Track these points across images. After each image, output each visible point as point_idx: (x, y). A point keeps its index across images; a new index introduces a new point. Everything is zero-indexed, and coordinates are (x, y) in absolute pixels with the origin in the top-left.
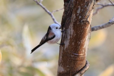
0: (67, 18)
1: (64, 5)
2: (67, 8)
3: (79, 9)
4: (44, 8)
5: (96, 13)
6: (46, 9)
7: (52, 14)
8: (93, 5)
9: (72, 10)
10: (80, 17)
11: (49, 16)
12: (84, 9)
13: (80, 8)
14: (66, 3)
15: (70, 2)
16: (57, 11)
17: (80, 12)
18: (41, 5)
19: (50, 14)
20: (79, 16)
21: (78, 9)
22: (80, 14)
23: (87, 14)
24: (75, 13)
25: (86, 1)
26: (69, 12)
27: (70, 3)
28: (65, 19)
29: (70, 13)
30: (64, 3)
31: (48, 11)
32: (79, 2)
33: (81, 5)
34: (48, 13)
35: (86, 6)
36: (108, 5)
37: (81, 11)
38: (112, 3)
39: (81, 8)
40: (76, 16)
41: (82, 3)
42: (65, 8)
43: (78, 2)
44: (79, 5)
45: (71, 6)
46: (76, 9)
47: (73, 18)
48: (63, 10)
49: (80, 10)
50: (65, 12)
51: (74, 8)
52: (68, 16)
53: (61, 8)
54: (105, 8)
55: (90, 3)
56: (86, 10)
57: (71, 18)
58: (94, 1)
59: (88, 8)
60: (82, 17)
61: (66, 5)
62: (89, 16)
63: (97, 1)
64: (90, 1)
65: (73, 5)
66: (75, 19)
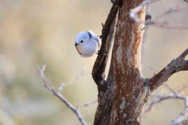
0: (104, 116)
2: (104, 101)
3: (124, 103)
4: (64, 102)
5: (150, 109)
6: (67, 102)
7: (78, 111)
8: (146, 97)
9: (112, 103)
10: (125, 115)
11: (74, 114)
12: (130, 102)
13: (124, 100)
14: (101, 92)
15: (108, 90)
16: (86, 105)
18: (60, 95)
19: (75, 111)
20: (122, 114)
21: (120, 102)
22: (124, 110)
23: (137, 110)
24: (116, 109)
25: (134, 90)
26: (106, 107)
27: (107, 93)
28: (100, 118)
30: (98, 93)
31: (72, 106)
32: (123, 90)
33: (126, 96)
34: (72, 109)
35: (134, 97)
36: (169, 97)
37: (126, 105)
38: (174, 93)
39: (127, 101)
40: (118, 113)
41: (128, 93)
42: (99, 101)
43: (121, 91)
44: (123, 95)
45: (109, 97)
46: (118, 103)
47: (113, 117)
48: (97, 104)
50: (100, 107)
51: (114, 100)
52: (105, 113)
53: (93, 101)
54: (164, 102)
55: (141, 93)
56: (135, 104)
57: (110, 117)
58: (146, 89)
59: (137, 101)
60: (128, 115)
61: (101, 95)
62: (139, 114)
63: (152, 89)
64: (141, 89)
65: (113, 95)
66: (116, 119)
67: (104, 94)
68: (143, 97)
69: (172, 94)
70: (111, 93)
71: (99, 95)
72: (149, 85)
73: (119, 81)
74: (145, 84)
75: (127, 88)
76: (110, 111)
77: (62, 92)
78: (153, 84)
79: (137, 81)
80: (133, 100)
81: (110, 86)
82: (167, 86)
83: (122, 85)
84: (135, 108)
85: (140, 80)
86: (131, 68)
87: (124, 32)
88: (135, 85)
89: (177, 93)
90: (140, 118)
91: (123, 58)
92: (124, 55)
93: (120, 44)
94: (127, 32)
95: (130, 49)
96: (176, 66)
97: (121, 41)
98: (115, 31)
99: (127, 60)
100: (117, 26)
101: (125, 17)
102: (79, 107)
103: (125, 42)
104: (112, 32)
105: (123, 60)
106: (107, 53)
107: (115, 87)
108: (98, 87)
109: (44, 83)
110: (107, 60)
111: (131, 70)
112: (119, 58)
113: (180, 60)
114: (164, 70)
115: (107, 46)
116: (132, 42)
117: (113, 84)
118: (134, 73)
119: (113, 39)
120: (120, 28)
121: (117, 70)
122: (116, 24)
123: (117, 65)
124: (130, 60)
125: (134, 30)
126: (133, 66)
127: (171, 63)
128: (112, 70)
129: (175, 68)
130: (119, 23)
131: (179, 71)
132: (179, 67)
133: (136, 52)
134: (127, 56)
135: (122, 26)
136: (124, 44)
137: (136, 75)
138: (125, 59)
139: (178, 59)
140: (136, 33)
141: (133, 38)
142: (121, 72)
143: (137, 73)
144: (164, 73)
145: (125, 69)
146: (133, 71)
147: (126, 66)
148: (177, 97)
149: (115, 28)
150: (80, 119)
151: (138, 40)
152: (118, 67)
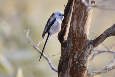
0: (64, 63)
1: (61, 50)
2: (64, 53)
3: (77, 54)
5: (92, 58)
7: (49, 59)
8: (91, 51)
9: (69, 55)
10: (77, 62)
11: (46, 61)
14: (63, 48)
15: (67, 47)
17: (77, 57)
18: (38, 49)
19: (47, 59)
20: (76, 61)
21: (75, 54)
22: (77, 59)
23: (84, 59)
24: (72, 58)
25: (83, 47)
26: (66, 57)
27: (67, 48)
28: (62, 64)
29: (67, 57)
30: (61, 48)
31: (45, 55)
33: (78, 50)
34: (45, 57)
35: (83, 51)
36: (104, 51)
37: (78, 56)
38: (108, 49)
39: (79, 54)
40: (73, 61)
42: (62, 53)
43: (75, 47)
44: (76, 50)
45: (68, 51)
46: (73, 54)
47: (70, 63)
48: (60, 55)
50: (62, 57)
51: (71, 53)
52: (65, 61)
53: (58, 53)
54: (101, 54)
55: (87, 49)
56: (83, 56)
57: (68, 63)
58: (91, 46)
59: (85, 54)
60: (79, 62)
61: (63, 49)
62: (86, 61)
63: (94, 46)
64: (87, 46)
65: (70, 50)
66: (72, 64)
67: (65, 49)
68: (89, 51)
69: (106, 50)
71: (62, 50)
72: (92, 44)
73: (74, 41)
74: (90, 43)
75: (79, 45)
76: (68, 59)
77: (39, 47)
78: (95, 44)
79: (85, 41)
80: (83, 53)
81: (68, 44)
83: (76, 43)
84: (84, 58)
85: (87, 41)
86: (82, 34)
87: (78, 11)
88: (83, 44)
89: (109, 49)
90: (87, 64)
91: (77, 27)
92: (78, 25)
93: (76, 19)
94: (80, 11)
95: (81, 22)
96: (109, 33)
97: (76, 16)
98: (72, 10)
99: (79, 28)
100: (74, 7)
101: (79, 2)
102: (49, 57)
103: (78, 17)
104: (71, 11)
105: (77, 28)
106: (67, 23)
107: (72, 45)
108: (61, 45)
109: (28, 41)
110: (67, 28)
111: (81, 35)
112: (74, 27)
113: (112, 29)
114: (102, 35)
115: (67, 19)
116: (83, 17)
117: (70, 43)
118: (83, 37)
119: (71, 15)
120: (75, 9)
121: (73, 35)
122: (73, 6)
123: (73, 31)
124: (81, 28)
125: (84, 10)
126: (83, 32)
127: (106, 31)
128: (70, 34)
129: (108, 34)
130: (75, 5)
131: (111, 36)
132: (111, 34)
133: (85, 24)
134: (80, 26)
135: (77, 7)
136: (78, 19)
137: (85, 37)
138: (78, 28)
139: (110, 29)
140: (85, 12)
141: (83, 15)
142: (76, 36)
143: (85, 36)
144: (102, 37)
145: (78, 34)
146: (83, 35)
147: (78, 32)
148: (109, 52)
149: (73, 8)
150: (50, 64)
151: (86, 16)
152: (74, 33)
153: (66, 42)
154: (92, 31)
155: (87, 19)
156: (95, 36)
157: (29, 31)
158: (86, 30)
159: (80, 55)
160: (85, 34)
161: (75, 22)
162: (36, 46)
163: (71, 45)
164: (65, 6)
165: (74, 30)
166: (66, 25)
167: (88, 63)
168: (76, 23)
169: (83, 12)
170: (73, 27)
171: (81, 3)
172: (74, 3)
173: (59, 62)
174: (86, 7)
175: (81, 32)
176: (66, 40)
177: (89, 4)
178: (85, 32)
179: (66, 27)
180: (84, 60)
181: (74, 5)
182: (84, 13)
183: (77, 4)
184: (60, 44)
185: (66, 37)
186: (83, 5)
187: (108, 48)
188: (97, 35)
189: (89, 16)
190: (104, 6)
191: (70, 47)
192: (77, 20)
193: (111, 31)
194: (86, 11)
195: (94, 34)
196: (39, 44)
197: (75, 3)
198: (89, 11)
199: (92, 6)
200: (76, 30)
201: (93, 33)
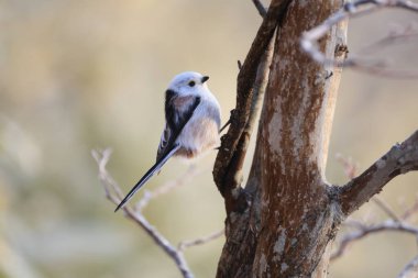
0: (236, 270)
1: (226, 222)
2: (238, 235)
3: (282, 239)
4: (150, 233)
5: (339, 254)
6: (157, 233)
7: (180, 255)
8: (333, 226)
9: (256, 242)
10: (285, 267)
11: (171, 261)
12: (298, 238)
13: (283, 234)
14: (232, 214)
15: (248, 210)
16: (198, 242)
17: (286, 247)
18: (142, 219)
19: (173, 255)
20: (280, 263)
21: (275, 237)
22: (283, 256)
23: (311, 256)
24: (266, 253)
25: (306, 211)
26: (243, 248)
27: (247, 216)
28: (229, 272)
29: (246, 250)
30: (225, 216)
31: (166, 243)
32: (281, 212)
33: (287, 225)
34: (166, 249)
35: (305, 227)
36: (382, 229)
37: (287, 243)
38: (396, 220)
39: (290, 235)
40: (270, 262)
41: (292, 218)
42: (229, 234)
43: (276, 212)
44: (281, 222)
45: (251, 226)
46: (271, 238)
47: (258, 269)
48: (223, 241)
49: (284, 240)
50: (230, 248)
51: (261, 233)
52: (240, 262)
53: (213, 233)
54: (371, 238)
55: (321, 219)
56: (307, 243)
57: (250, 270)
58: (334, 209)
59: (313, 236)
60: (292, 265)
61: (233, 221)
62: (316, 264)
63: (346, 210)
64: (321, 208)
65: (259, 222)
66: (265, 274)
67: (238, 219)
68: (327, 227)
69: (389, 222)
70: (255, 216)
71: (228, 221)
72: (339, 201)
73: (272, 189)
74: (331, 198)
75: (291, 206)
76: (253, 256)
77: (145, 212)
78: (349, 199)
79: (314, 192)
80: (304, 233)
81: (253, 200)
82: (378, 203)
83: (279, 198)
84: (308, 251)
85: (320, 189)
86: (300, 163)
87: (286, 83)
88: (308, 200)
89: (401, 220)
90: (319, 274)
91: (284, 140)
92: (286, 132)
93: (278, 108)
94: (294, 81)
95: (298, 120)
96: (402, 161)
97: (279, 101)
98: (267, 78)
99: (291, 144)
100: (271, 68)
101: (290, 49)
102: (183, 247)
103: (288, 103)
104: (261, 82)
105: (282, 143)
106: (248, 126)
107: (264, 204)
108: (227, 203)
109: (107, 191)
110: (247, 141)
111: (300, 167)
112: (274, 140)
113: (410, 147)
114: (374, 168)
115: (248, 112)
116: (305, 104)
117: (259, 197)
118: (307, 174)
119: (262, 96)
120: (278, 72)
121: (270, 166)
122: (269, 64)
123: (269, 154)
124: (299, 144)
125: (309, 78)
126: (304, 157)
127: (389, 153)
128: (259, 166)
129: (399, 163)
130: (276, 61)
131: (408, 170)
132: (407, 163)
133: (312, 128)
134: (294, 135)
135: (282, 67)
136: (287, 110)
137: (312, 177)
138: (287, 142)
139: (405, 145)
140: (314, 85)
141: (307, 96)
142: (279, 170)
143: (314, 172)
144: (375, 175)
145: (286, 165)
146: (304, 168)
147: (289, 157)
148: (401, 229)
149: (268, 72)
150: (184, 273)
151: (318, 101)
152: (272, 160)
153: (242, 193)
154: (338, 155)
155: (321, 110)
156: (347, 172)
157: (107, 154)
158: (315, 150)
159: (295, 240)
160: (315, 166)
161: (276, 122)
162: (135, 209)
163: (262, 204)
164: (239, 62)
165: (272, 150)
166: (242, 131)
167: (325, 268)
168: (280, 126)
169: (305, 83)
170: (270, 141)
171: (298, 52)
172: (271, 53)
173: (217, 266)
174: (316, 68)
175: (298, 159)
176: (243, 186)
177: (328, 57)
178: (311, 159)
179: (242, 141)
180: (309, 258)
181: (273, 61)
182: (307, 89)
183: (282, 58)
184: (223, 200)
185: (243, 176)
186: (305, 58)
187: (398, 216)
188: (354, 169)
189: (325, 100)
190: (381, 65)
191: (258, 211)
192: (283, 113)
193: (407, 155)
194: (317, 81)
195: (346, 165)
196: (143, 203)
197: (276, 51)
198: (327, 82)
199: (339, 65)
200: (281, 150)
201: (340, 160)
